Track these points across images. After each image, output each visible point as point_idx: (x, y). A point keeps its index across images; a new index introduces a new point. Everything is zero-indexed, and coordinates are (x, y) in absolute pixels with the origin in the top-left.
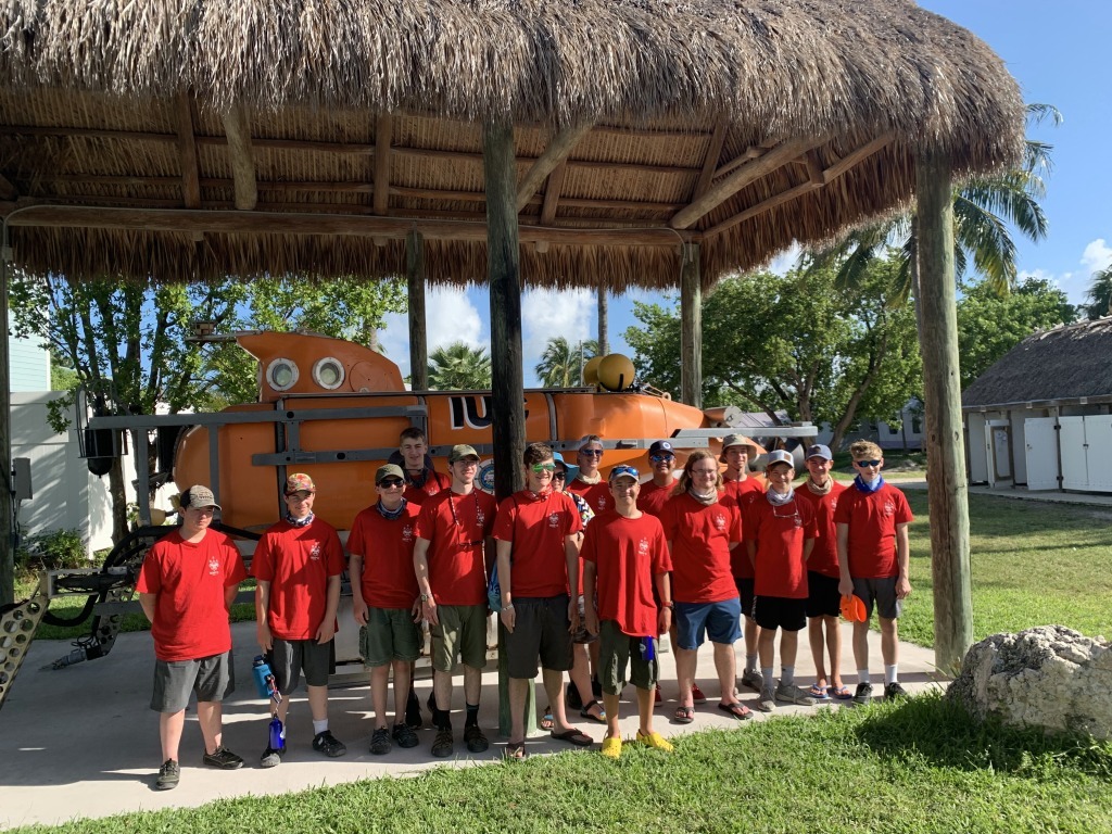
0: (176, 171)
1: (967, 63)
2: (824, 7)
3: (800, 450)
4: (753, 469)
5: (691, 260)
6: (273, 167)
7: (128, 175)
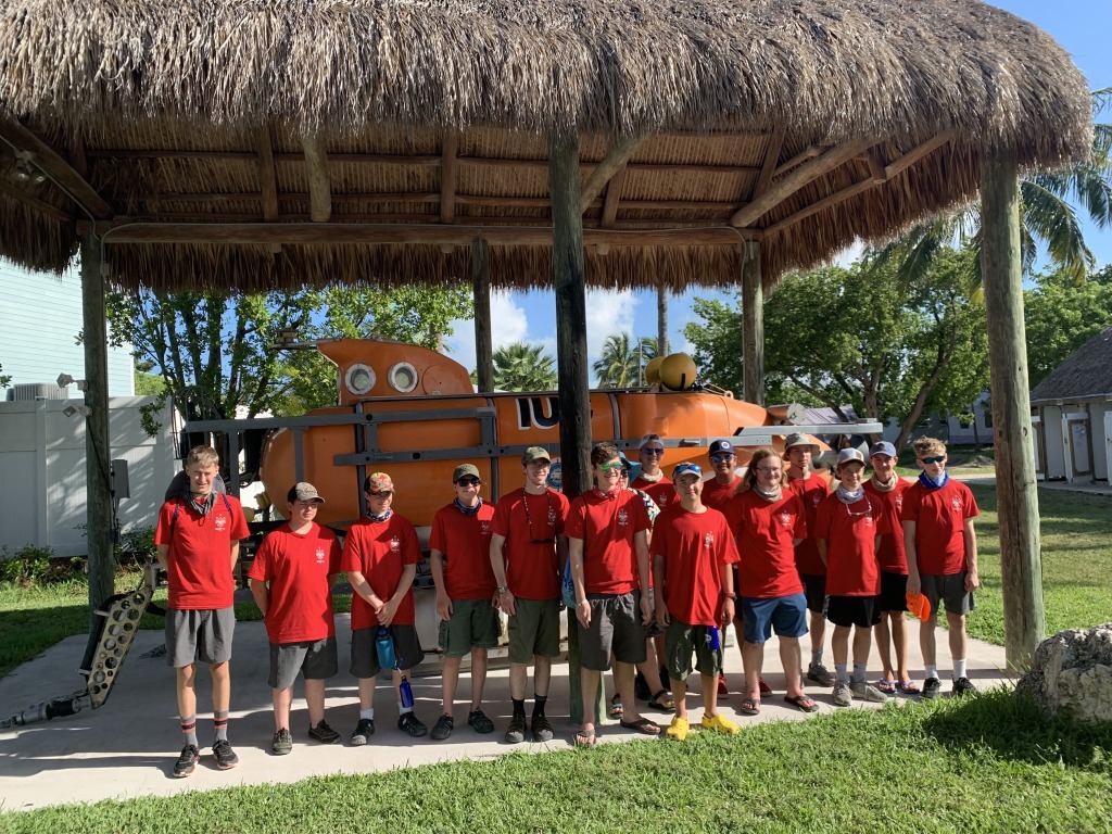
0: (256, 186)
1: (1031, 58)
2: (884, 7)
3: (865, 446)
4: (817, 466)
5: (752, 258)
6: (346, 180)
7: (213, 192)
